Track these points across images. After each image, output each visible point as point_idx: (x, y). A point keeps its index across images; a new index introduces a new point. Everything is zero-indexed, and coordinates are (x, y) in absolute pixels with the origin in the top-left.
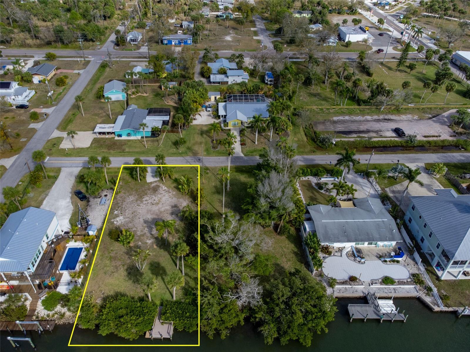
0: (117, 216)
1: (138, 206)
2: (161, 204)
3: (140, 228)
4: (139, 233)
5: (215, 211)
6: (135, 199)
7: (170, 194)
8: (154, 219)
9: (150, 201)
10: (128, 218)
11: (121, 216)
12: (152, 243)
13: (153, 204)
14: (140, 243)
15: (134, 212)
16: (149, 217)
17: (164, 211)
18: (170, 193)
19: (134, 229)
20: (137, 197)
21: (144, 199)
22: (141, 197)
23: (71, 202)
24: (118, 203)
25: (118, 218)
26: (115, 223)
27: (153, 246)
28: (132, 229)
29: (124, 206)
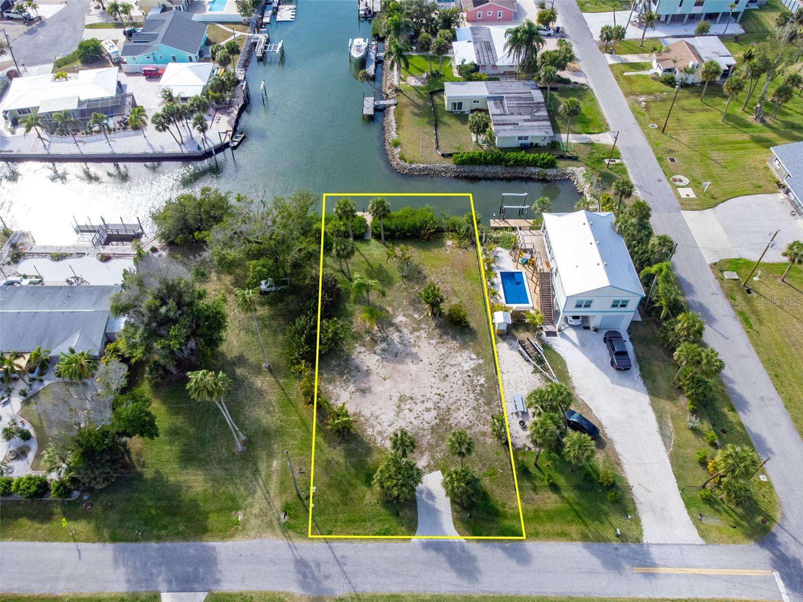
0: (477, 370)
1: (442, 393)
2: (395, 399)
3: (423, 344)
4: (423, 334)
5: (281, 381)
6: (455, 415)
7: (378, 428)
8: (402, 362)
9: (420, 407)
10: (452, 366)
11: (467, 371)
12: (395, 316)
13: (411, 398)
14: (416, 316)
15: (444, 378)
16: (411, 367)
17: (385, 379)
18: (380, 433)
19: (434, 342)
20: (452, 421)
21: (434, 413)
22: (442, 420)
23: (594, 411)
24: (488, 404)
25: (473, 366)
26: (474, 356)
27: (394, 310)
28: (438, 343)
29: (472, 396)
